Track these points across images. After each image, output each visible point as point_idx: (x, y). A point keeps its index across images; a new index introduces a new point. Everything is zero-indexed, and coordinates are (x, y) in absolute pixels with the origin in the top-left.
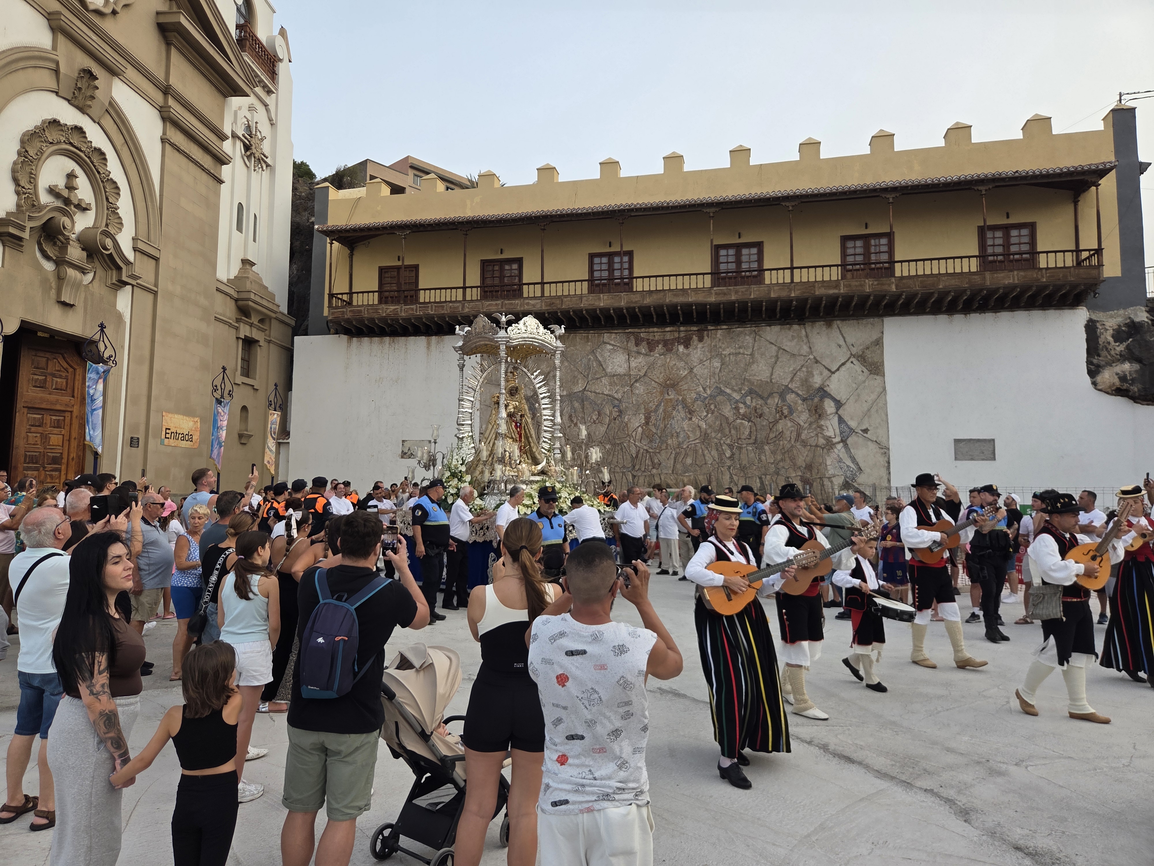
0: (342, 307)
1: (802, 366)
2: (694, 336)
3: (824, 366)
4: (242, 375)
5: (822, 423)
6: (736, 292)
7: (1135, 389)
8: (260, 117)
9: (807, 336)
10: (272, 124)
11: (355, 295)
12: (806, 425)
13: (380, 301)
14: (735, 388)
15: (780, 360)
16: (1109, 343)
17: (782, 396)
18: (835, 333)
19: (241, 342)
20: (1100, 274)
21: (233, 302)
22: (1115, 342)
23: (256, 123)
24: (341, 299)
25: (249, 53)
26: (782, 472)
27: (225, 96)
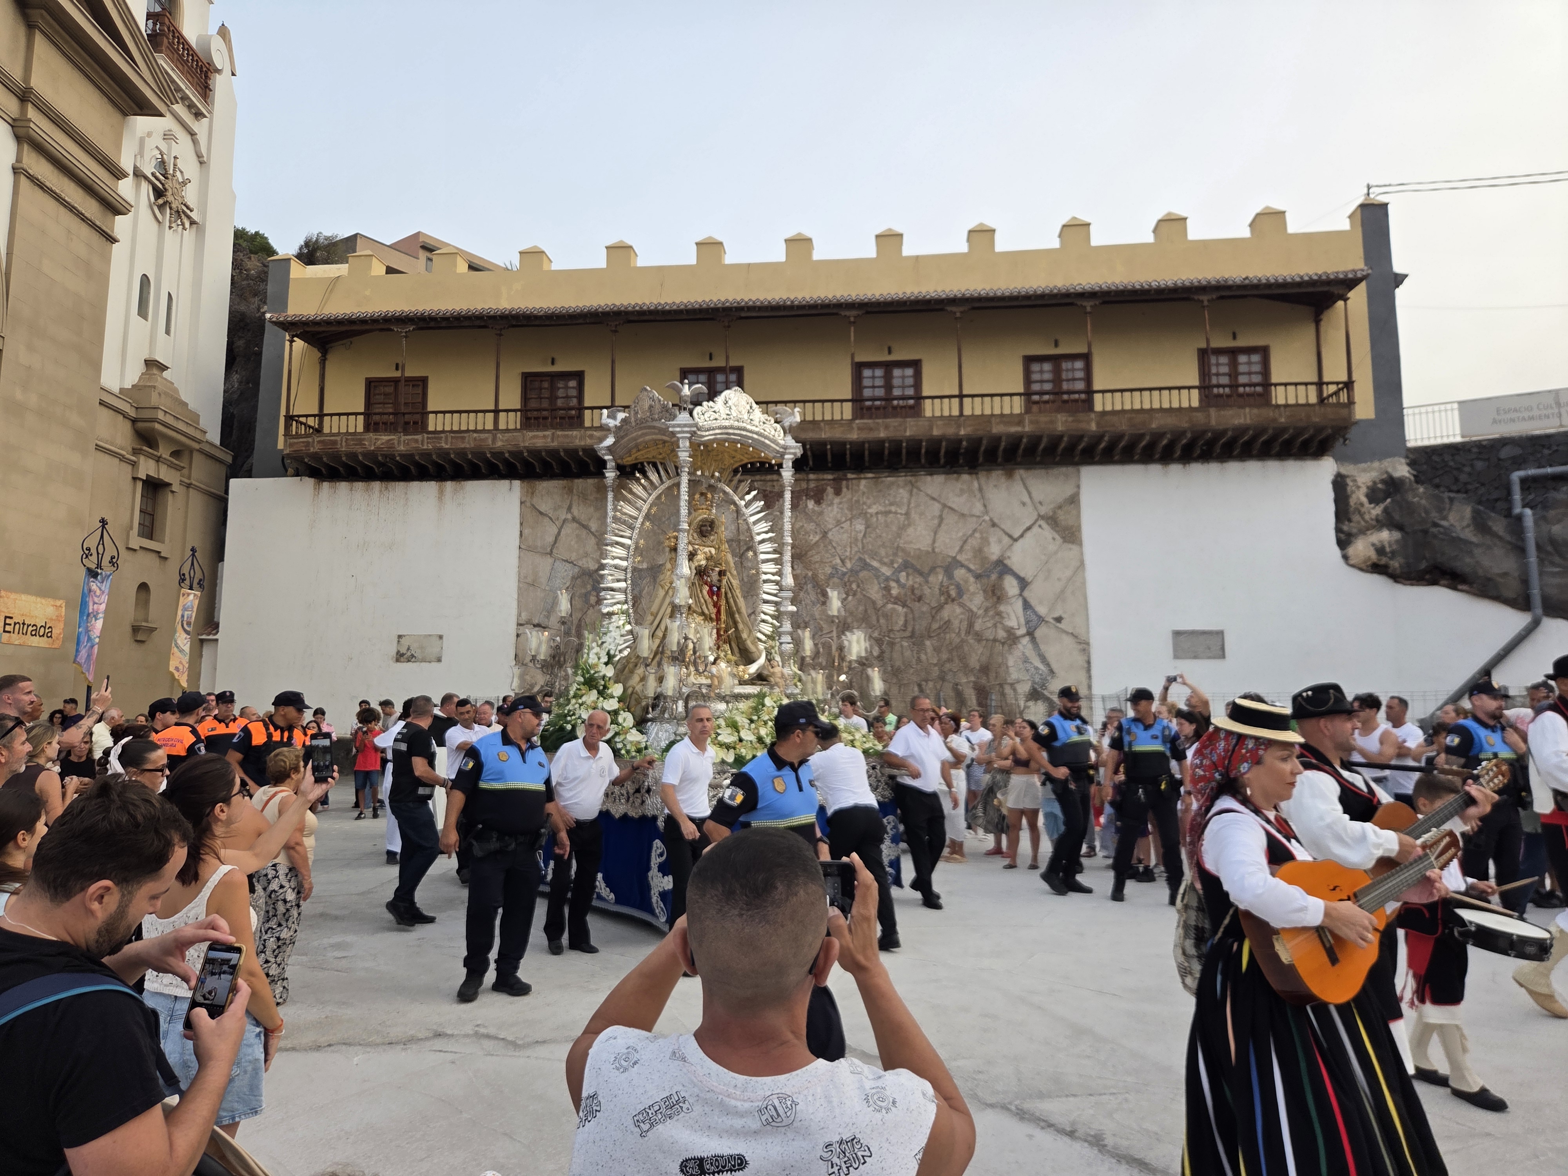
0: (306, 435)
1: (975, 531)
2: (829, 488)
3: (1003, 530)
4: (142, 534)
5: (1002, 608)
6: (887, 427)
7: (1395, 564)
8: (183, 149)
9: (981, 489)
10: (201, 163)
11: (327, 419)
12: (981, 612)
13: (367, 427)
14: (886, 560)
15: (945, 522)
16: (1362, 505)
17: (948, 570)
18: (1017, 487)
19: (140, 485)
20: (1351, 413)
21: (128, 425)
22: (1370, 503)
23: (175, 158)
24: (305, 424)
25: (167, 55)
26: (949, 677)
27: (125, 114)
